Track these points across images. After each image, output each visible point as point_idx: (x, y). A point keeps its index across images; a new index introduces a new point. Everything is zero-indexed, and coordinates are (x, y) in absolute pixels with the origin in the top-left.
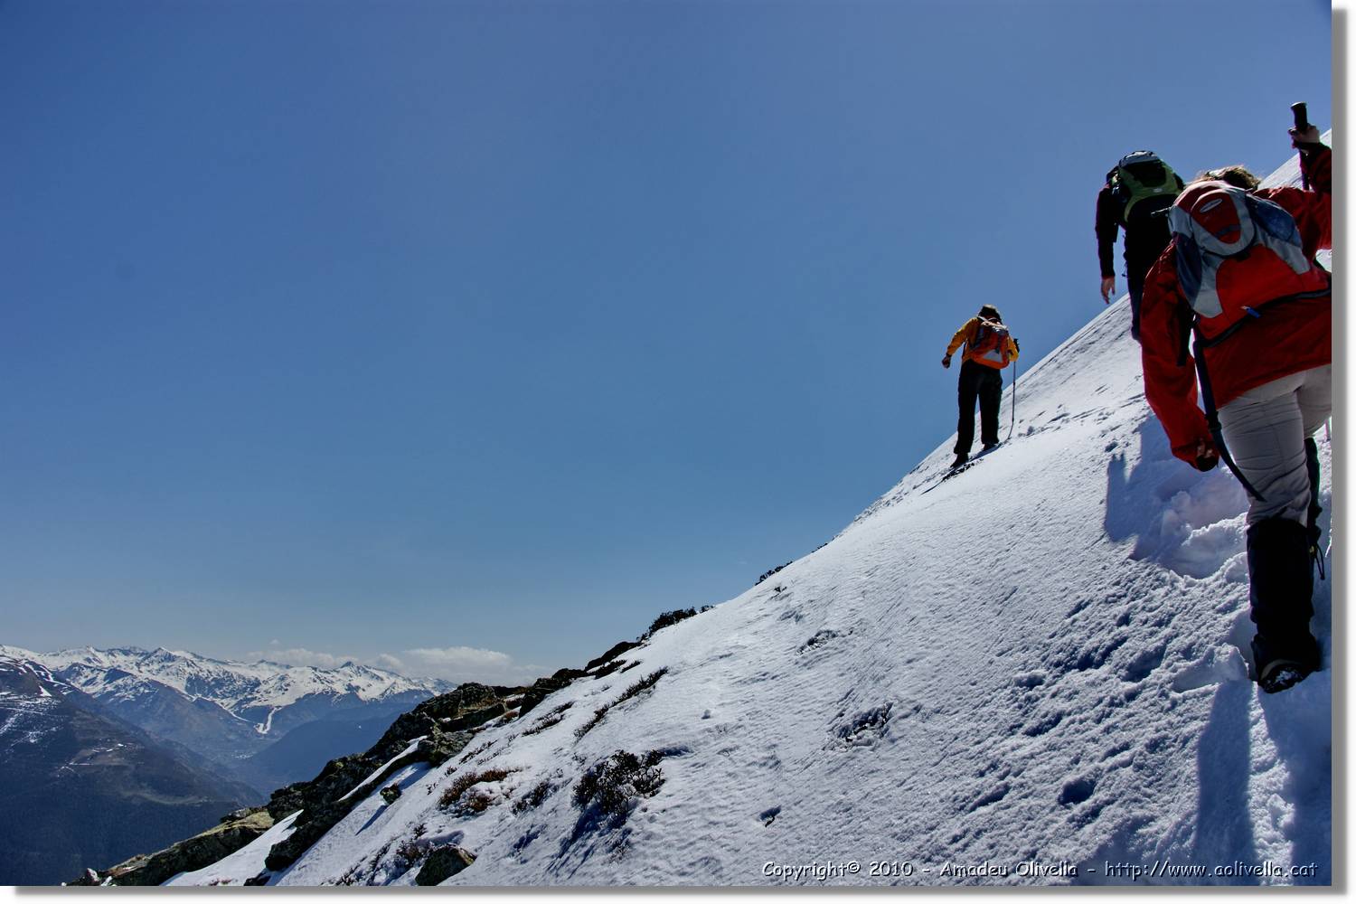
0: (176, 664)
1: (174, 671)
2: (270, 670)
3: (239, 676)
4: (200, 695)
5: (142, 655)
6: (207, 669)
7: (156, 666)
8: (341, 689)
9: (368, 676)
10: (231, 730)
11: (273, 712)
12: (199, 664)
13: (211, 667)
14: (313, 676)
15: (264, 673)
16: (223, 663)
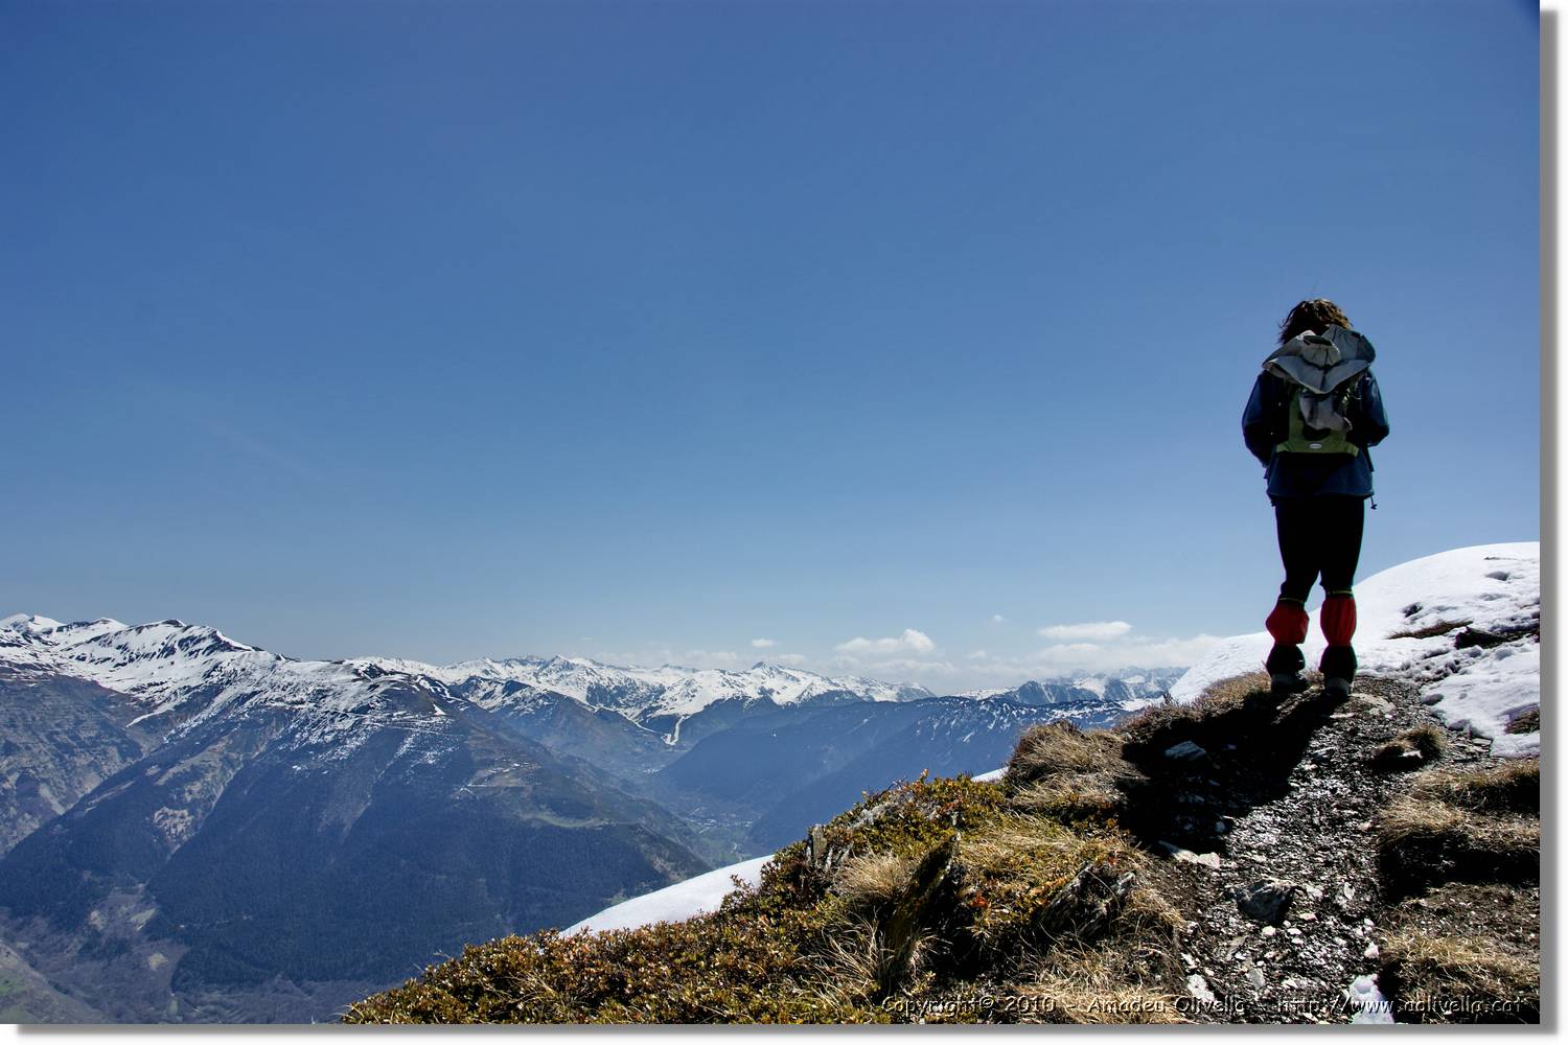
0: (575, 673)
2: (675, 675)
3: (642, 682)
4: (602, 706)
6: (609, 677)
7: (554, 676)
9: (783, 677)
10: (636, 743)
11: (680, 721)
12: (599, 671)
13: (611, 674)
15: (667, 678)
16: (623, 669)
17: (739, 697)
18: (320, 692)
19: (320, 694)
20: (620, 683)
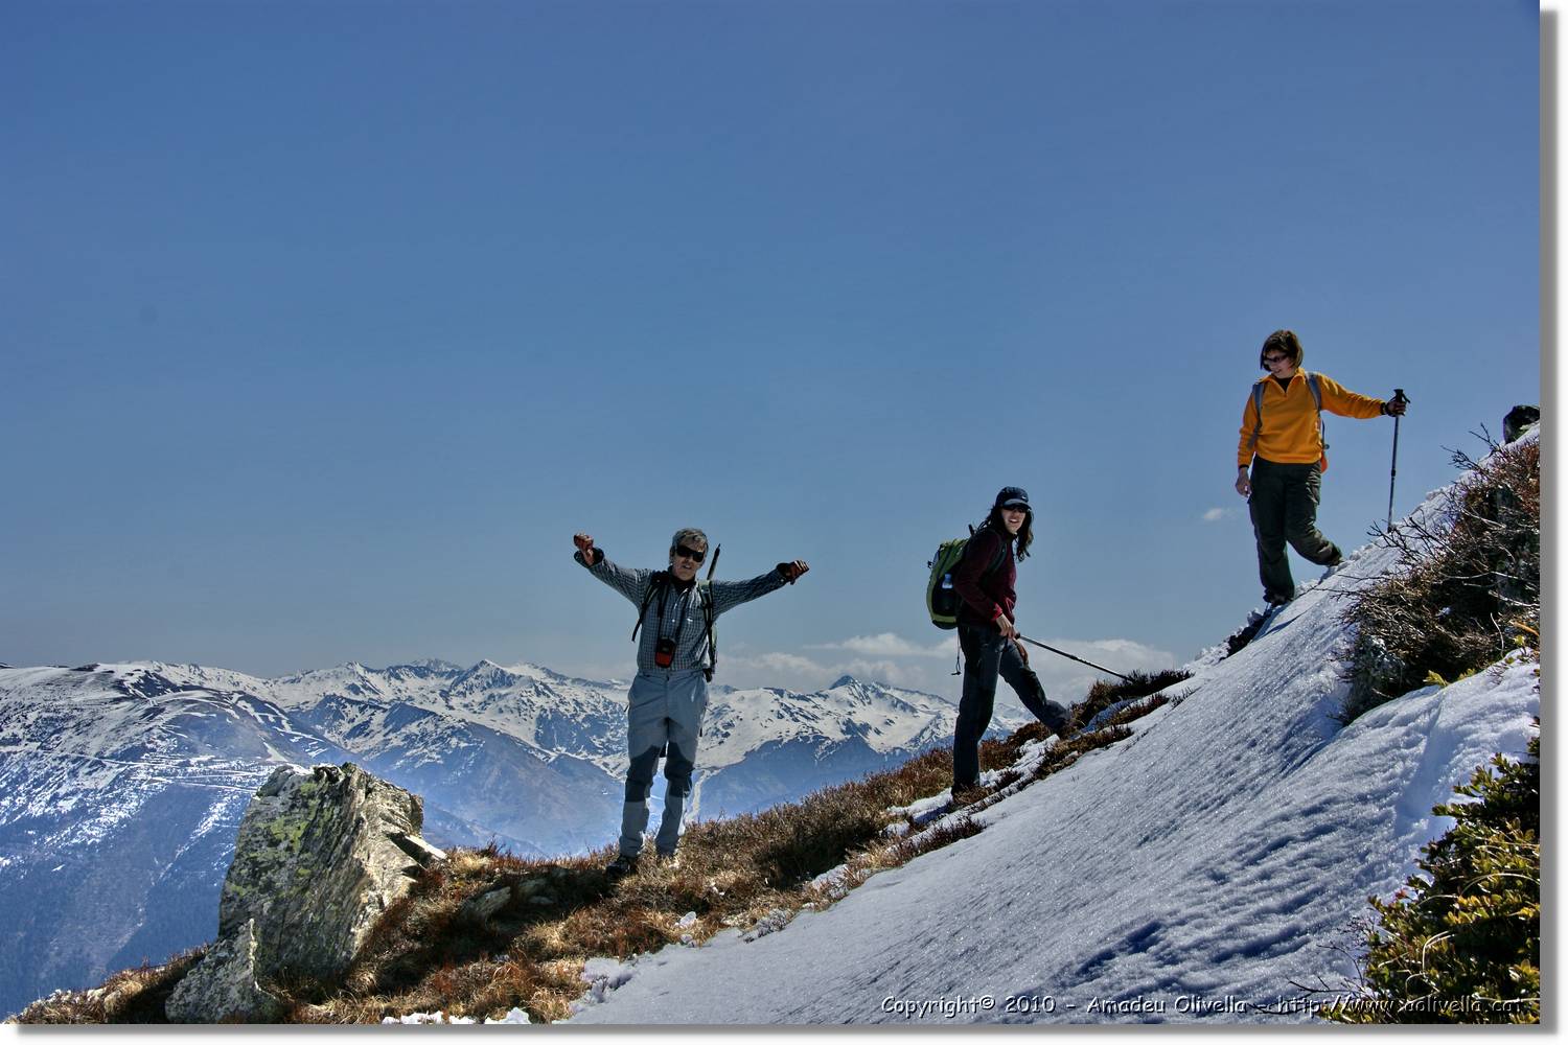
0: (515, 691)
1: (512, 704)
4: (563, 750)
6: (574, 698)
9: (884, 704)
13: (581, 694)
14: (776, 707)
17: (807, 738)
20: (596, 710)
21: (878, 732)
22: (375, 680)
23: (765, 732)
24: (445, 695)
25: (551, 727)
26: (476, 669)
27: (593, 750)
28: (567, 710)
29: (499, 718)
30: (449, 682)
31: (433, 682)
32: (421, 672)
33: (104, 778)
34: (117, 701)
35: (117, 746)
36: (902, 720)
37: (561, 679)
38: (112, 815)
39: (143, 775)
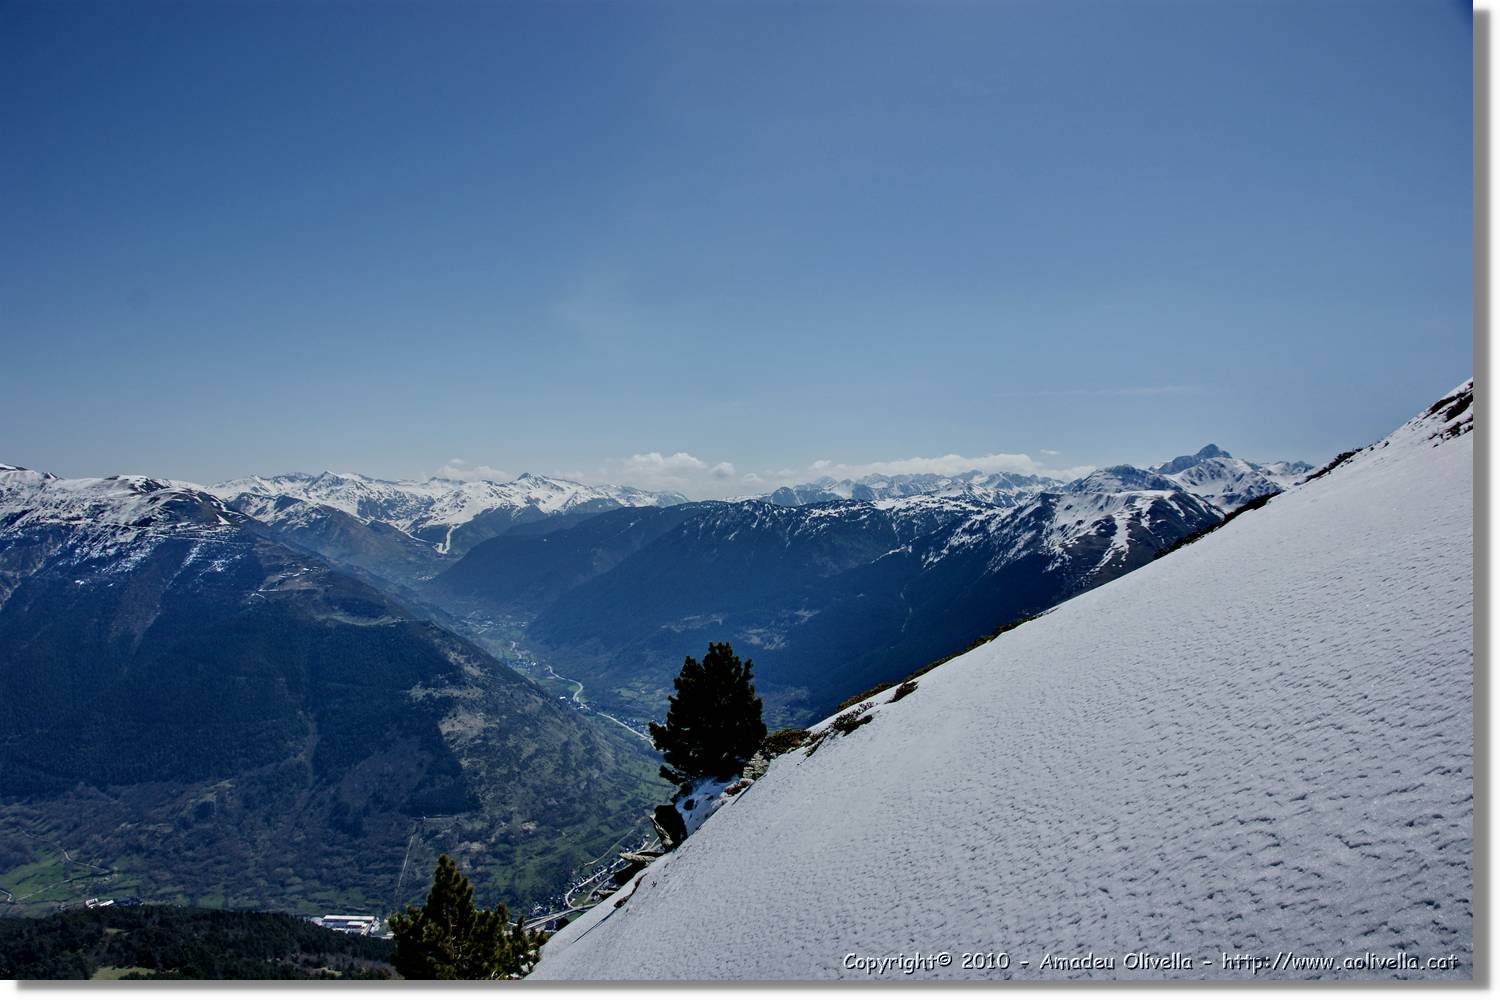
0: (345, 487)
1: (343, 494)
2: (442, 487)
3: (411, 495)
4: (373, 518)
5: (308, 480)
6: (377, 491)
7: (324, 491)
8: (520, 503)
9: (546, 487)
10: (410, 552)
11: (451, 530)
12: (369, 486)
13: (381, 488)
14: (489, 491)
15: (437, 491)
16: (393, 483)
17: (506, 507)
18: (96, 507)
19: (97, 510)
20: (390, 495)
21: (544, 502)
22: (266, 484)
23: (483, 504)
24: (306, 491)
25: (367, 506)
26: (322, 476)
27: (390, 518)
28: (374, 497)
29: (337, 502)
30: (308, 484)
31: (298, 484)
32: (292, 479)
33: (130, 536)
34: (133, 495)
35: (135, 519)
36: (556, 495)
37: (370, 480)
38: (137, 556)
39: (151, 534)
